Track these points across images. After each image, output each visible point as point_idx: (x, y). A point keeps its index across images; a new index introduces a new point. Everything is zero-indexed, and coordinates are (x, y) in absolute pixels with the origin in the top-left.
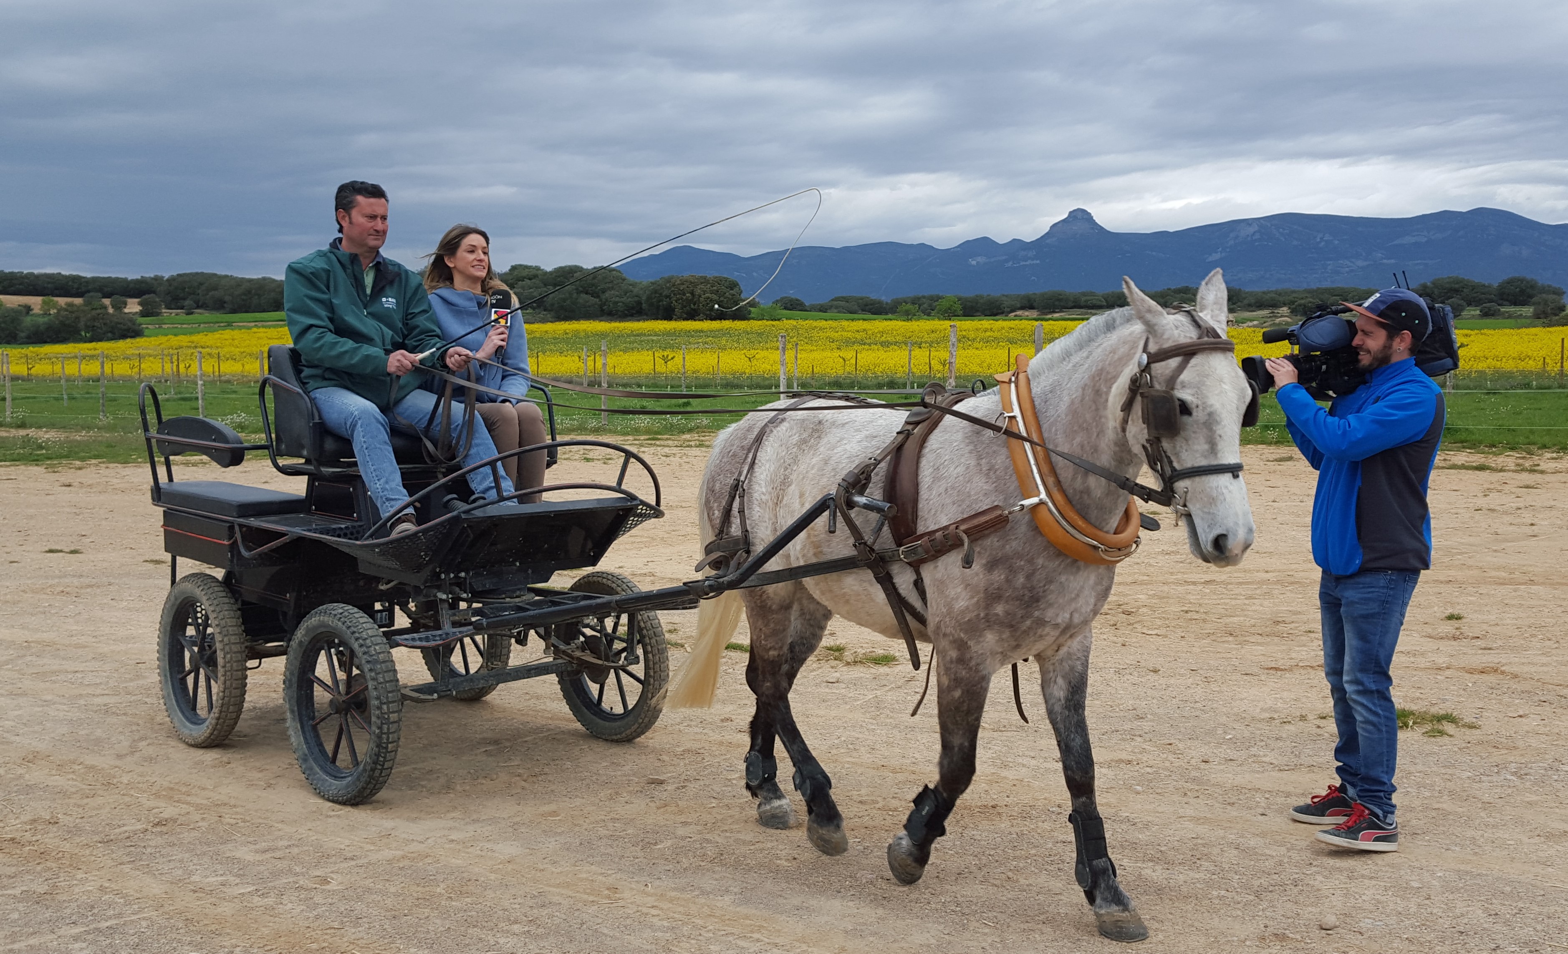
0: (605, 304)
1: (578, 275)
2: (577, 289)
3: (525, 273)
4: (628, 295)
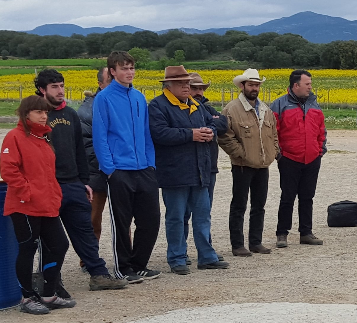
0: (295, 58)
1: (276, 38)
2: (277, 48)
3: (239, 36)
4: (310, 52)
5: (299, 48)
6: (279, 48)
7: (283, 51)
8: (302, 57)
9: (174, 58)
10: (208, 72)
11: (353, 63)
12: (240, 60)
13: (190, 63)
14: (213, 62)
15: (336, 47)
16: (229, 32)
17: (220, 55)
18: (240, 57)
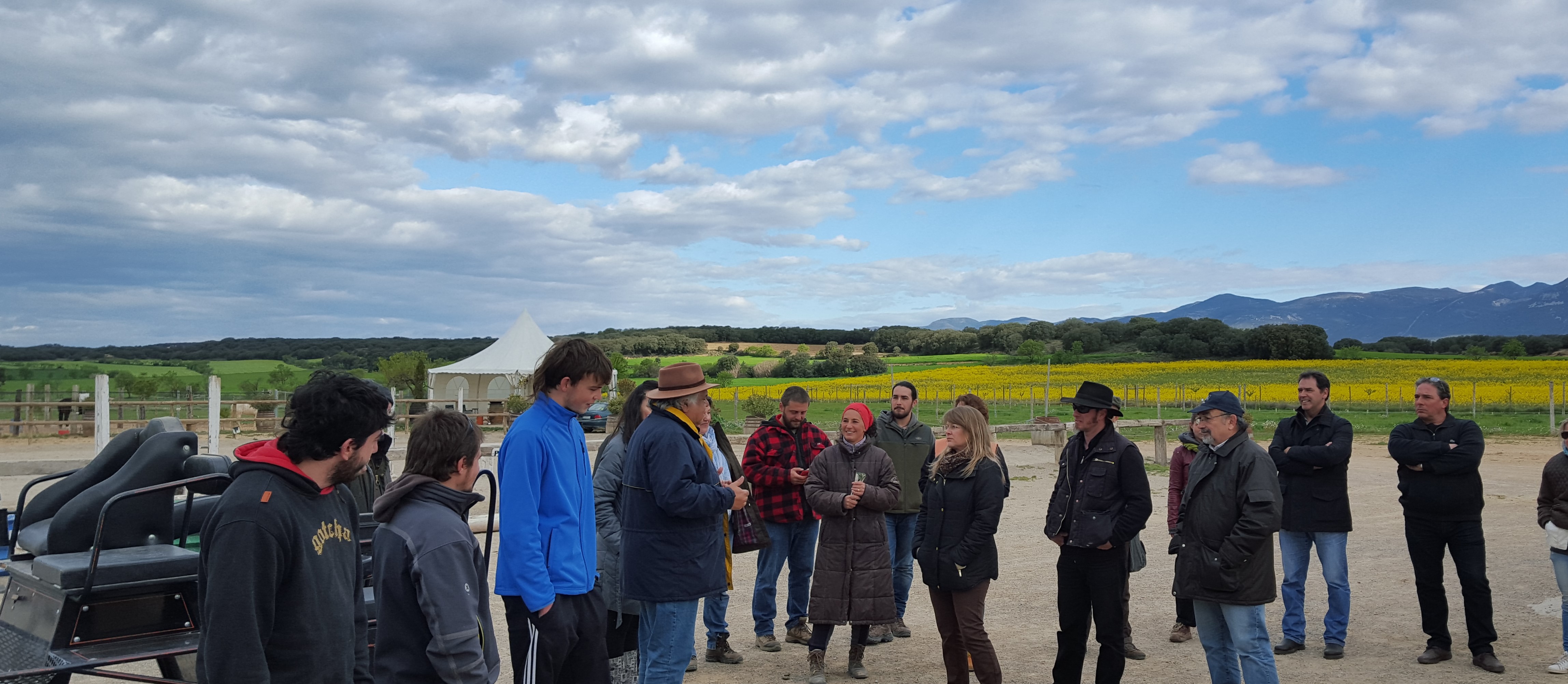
0: (1214, 348)
1: (1190, 325)
2: (1191, 336)
3: (1145, 324)
4: (1232, 339)
5: (1219, 335)
6: (1193, 336)
7: (1198, 339)
8: (1222, 346)
9: (1071, 350)
10: (1108, 366)
11: (1287, 351)
12: (1147, 351)
13: (1089, 355)
14: (1115, 354)
15: (1266, 332)
16: (1134, 320)
17: (1123, 346)
18: (1145, 347)
